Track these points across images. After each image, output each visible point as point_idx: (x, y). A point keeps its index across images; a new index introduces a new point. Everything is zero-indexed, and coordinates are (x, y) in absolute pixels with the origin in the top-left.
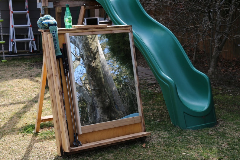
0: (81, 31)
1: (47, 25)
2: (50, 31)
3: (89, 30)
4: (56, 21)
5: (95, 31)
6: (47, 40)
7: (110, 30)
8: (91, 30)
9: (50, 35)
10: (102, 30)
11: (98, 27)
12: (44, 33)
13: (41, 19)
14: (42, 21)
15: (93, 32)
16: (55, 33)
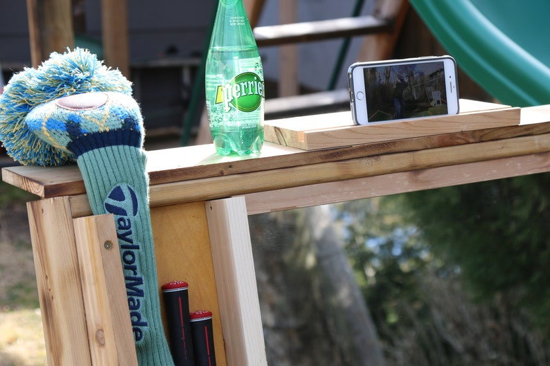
0: (330, 170)
1: (61, 142)
2: (85, 193)
3: (386, 162)
4: (133, 108)
5: (433, 161)
6: (70, 264)
7: (537, 148)
8: (404, 160)
9: (100, 228)
10: (481, 155)
11: (452, 135)
12: (47, 205)
13: (21, 88)
14: (27, 107)
15: (422, 176)
16: (127, 204)
